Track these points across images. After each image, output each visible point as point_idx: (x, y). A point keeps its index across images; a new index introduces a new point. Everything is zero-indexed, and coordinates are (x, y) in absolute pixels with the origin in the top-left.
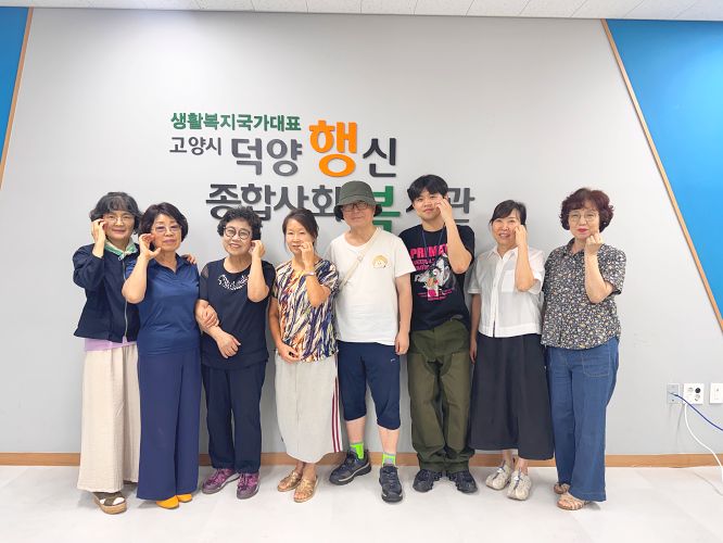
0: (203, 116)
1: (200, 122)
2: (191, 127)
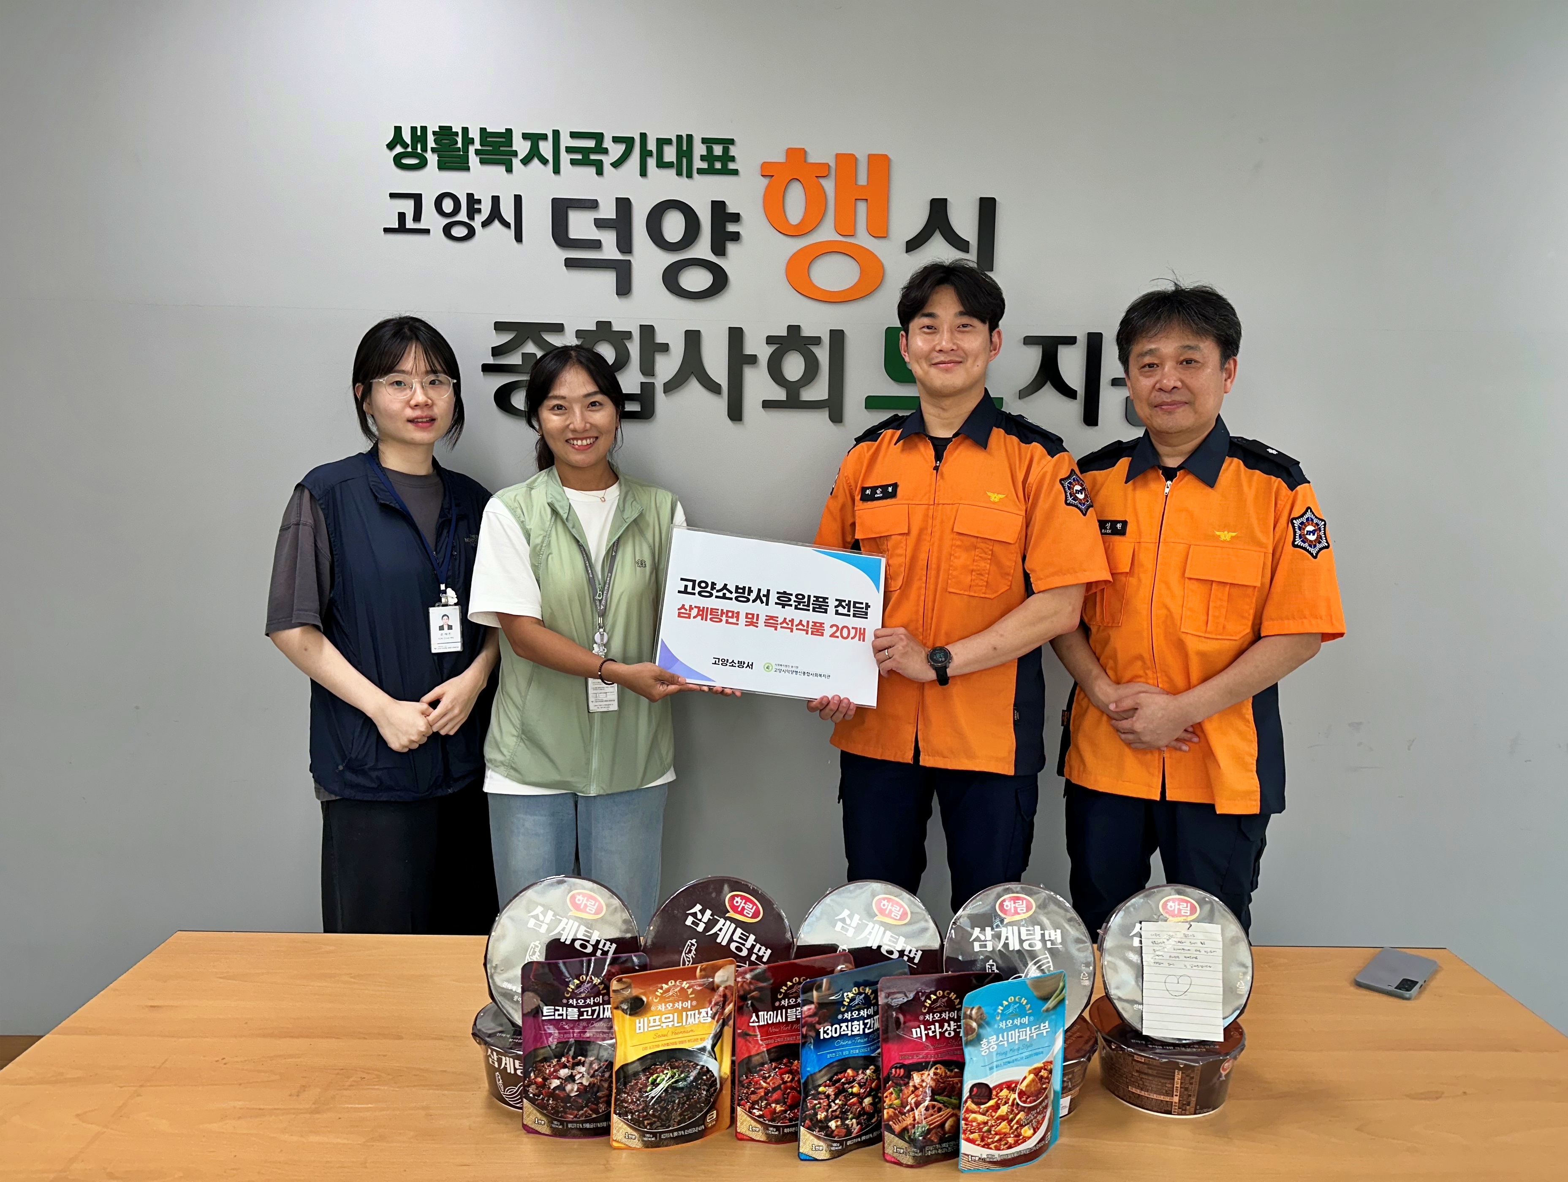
0: (474, 134)
1: (466, 151)
2: (442, 167)
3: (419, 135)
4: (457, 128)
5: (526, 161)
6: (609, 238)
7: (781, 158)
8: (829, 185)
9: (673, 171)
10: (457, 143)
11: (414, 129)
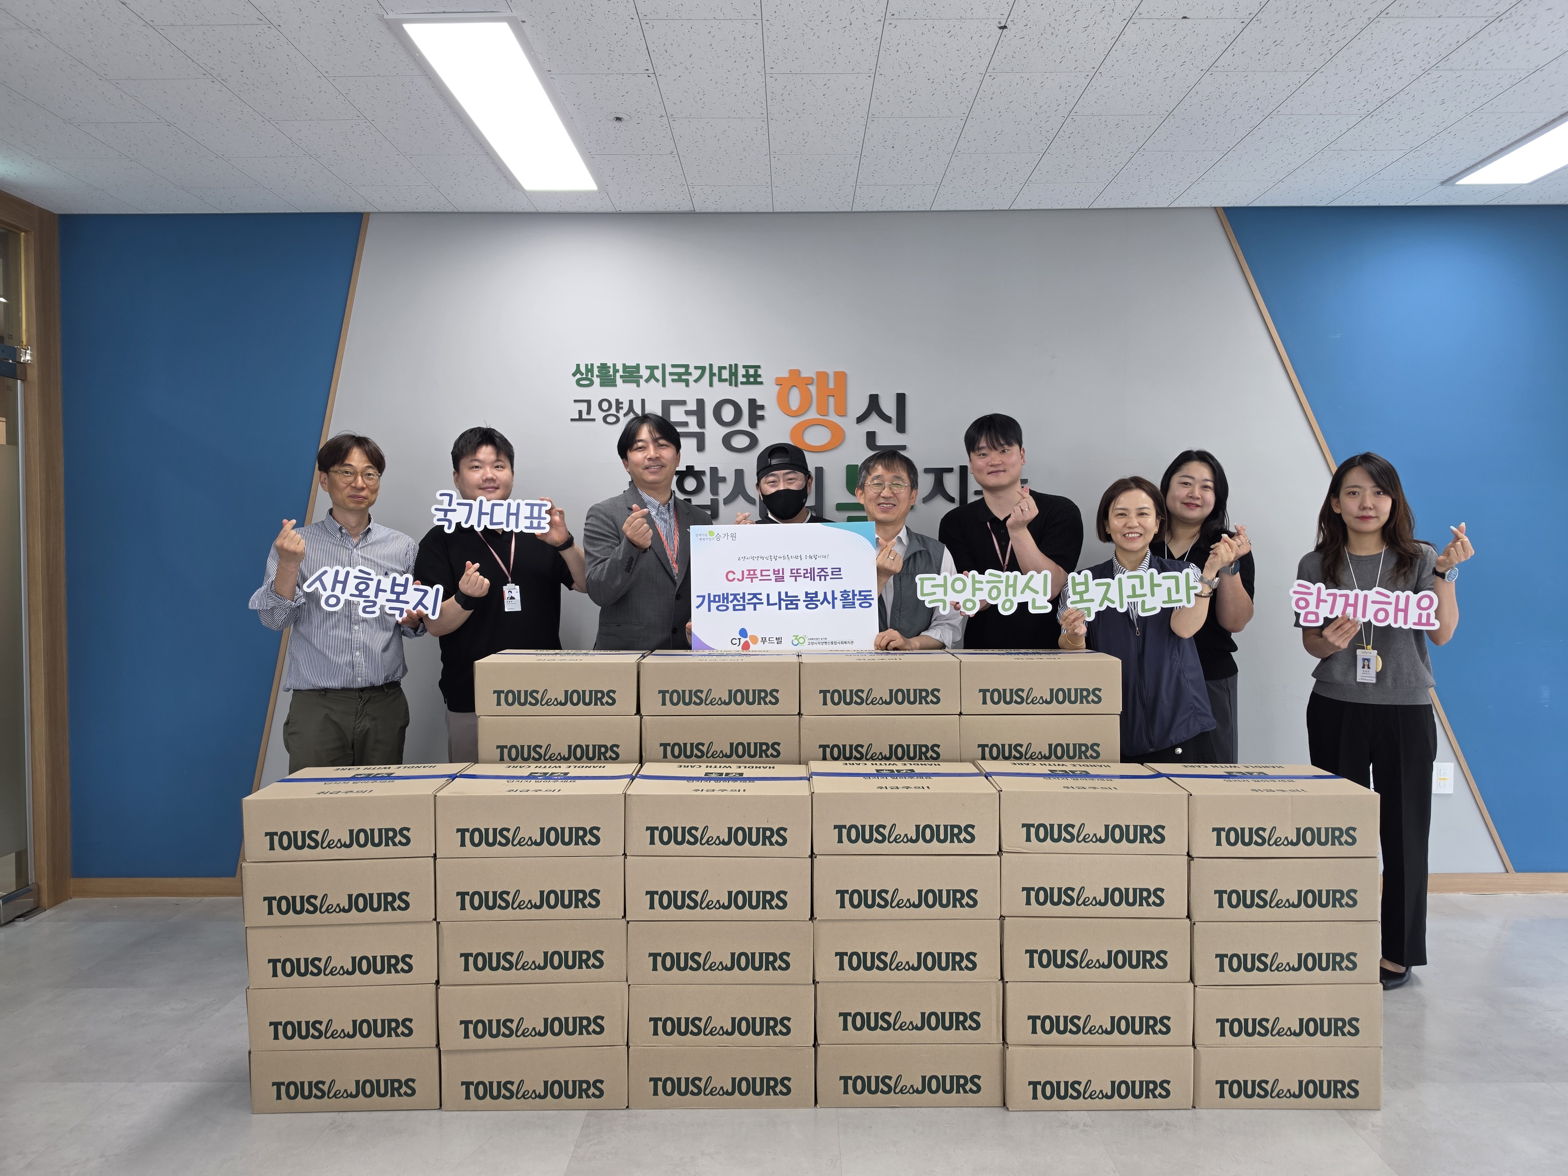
0: (620, 367)
1: (615, 376)
2: (602, 384)
3: (590, 369)
4: (610, 364)
5: (647, 381)
6: (693, 421)
7: (786, 375)
8: (813, 389)
9: (727, 383)
10: (610, 372)
11: (587, 365)
